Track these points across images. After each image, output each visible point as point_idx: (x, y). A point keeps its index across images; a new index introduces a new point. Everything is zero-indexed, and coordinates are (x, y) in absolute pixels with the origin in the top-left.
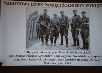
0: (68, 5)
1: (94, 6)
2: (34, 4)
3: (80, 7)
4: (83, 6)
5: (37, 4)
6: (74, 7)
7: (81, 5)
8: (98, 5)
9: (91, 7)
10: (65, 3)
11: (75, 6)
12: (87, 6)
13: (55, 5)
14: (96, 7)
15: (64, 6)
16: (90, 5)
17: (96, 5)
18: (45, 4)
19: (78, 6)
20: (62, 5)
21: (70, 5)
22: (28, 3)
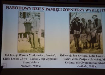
0: (69, 10)
1: (94, 10)
2: (36, 9)
3: (80, 11)
4: (83, 10)
5: (38, 8)
6: (74, 11)
7: (81, 9)
8: (97, 9)
9: (90, 11)
10: (65, 8)
11: (76, 10)
12: (87, 10)
13: (56, 9)
14: (95, 11)
15: (65, 10)
16: (90, 9)
17: (95, 9)
18: (46, 8)
19: (78, 10)
20: (62, 10)
21: (70, 9)
22: (30, 7)
